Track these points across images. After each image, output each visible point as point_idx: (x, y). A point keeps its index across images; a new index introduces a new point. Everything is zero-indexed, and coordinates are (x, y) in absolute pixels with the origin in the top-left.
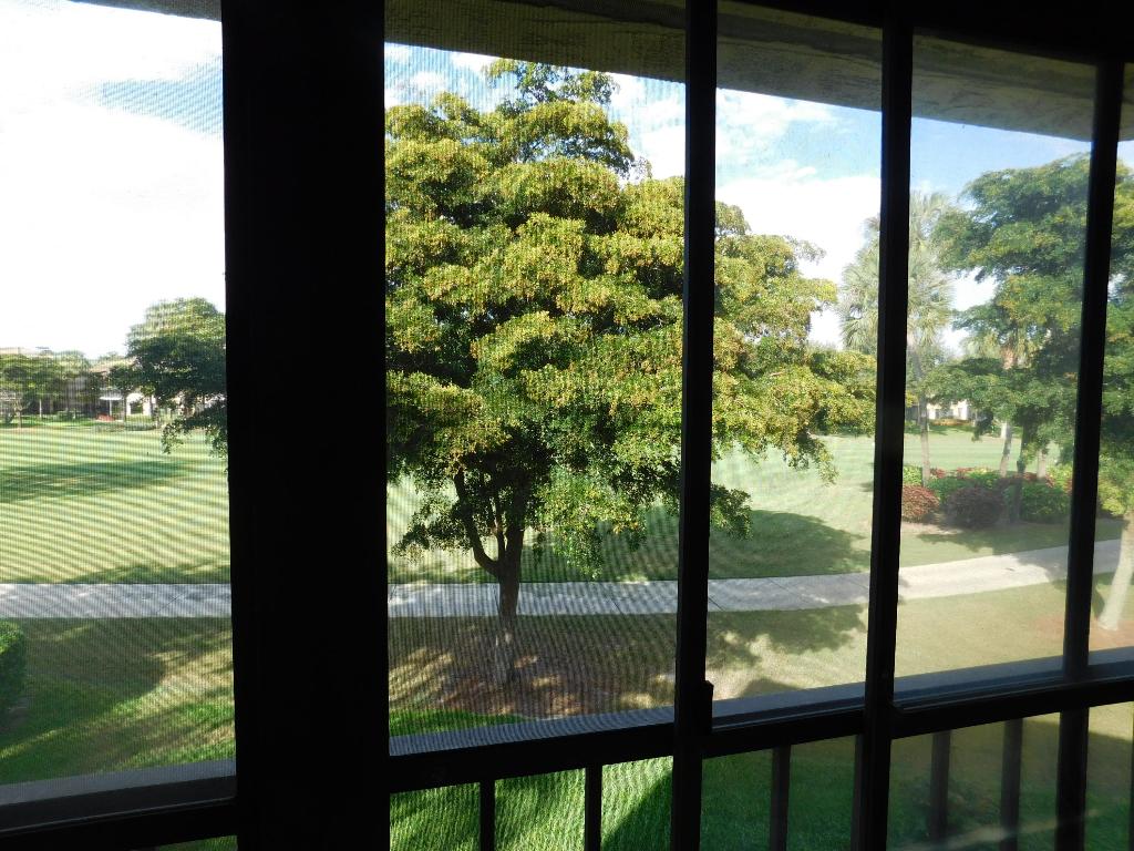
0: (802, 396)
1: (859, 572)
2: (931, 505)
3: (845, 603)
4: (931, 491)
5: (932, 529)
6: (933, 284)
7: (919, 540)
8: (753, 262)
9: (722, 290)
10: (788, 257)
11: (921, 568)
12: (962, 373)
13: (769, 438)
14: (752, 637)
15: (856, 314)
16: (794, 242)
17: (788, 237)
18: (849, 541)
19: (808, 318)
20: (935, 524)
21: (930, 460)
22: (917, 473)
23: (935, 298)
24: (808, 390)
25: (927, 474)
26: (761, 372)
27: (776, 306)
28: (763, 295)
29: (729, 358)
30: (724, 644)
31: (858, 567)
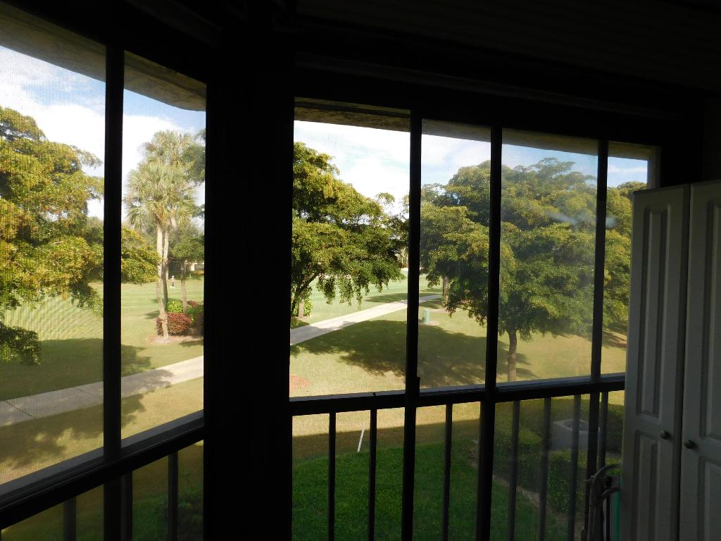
0: (76, 258)
1: (142, 372)
2: (188, 324)
3: (133, 394)
4: (188, 315)
5: (189, 338)
6: (185, 188)
7: (181, 346)
8: (42, 161)
9: (11, 178)
10: (75, 161)
11: (181, 363)
12: (198, 243)
13: (45, 290)
14: (58, 433)
15: (137, 204)
16: (79, 151)
17: (74, 147)
18: (135, 353)
19: (85, 204)
20: (190, 335)
21: (187, 296)
22: (179, 304)
23: (186, 198)
24: (81, 254)
25: (185, 305)
26: (46, 241)
27: (59, 194)
28: (50, 184)
29: (11, 230)
30: (34, 444)
31: (141, 368)
